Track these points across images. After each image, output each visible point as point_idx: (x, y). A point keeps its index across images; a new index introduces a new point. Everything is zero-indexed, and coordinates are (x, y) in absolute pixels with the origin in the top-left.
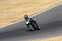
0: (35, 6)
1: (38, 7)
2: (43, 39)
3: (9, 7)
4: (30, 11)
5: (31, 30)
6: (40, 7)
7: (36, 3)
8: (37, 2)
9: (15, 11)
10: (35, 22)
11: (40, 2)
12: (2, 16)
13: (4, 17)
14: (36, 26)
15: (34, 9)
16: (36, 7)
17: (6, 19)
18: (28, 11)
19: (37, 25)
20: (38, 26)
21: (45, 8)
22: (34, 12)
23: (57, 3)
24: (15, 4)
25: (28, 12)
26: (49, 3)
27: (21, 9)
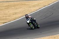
0: (24, 8)
1: (27, 9)
6: (30, 9)
7: (25, 5)
8: (26, 4)
9: (5, 13)
14: (36, 25)
15: (24, 11)
16: (26, 9)
20: (38, 25)
21: (34, 10)
23: (45, 5)
26: (38, 5)
27: (11, 11)
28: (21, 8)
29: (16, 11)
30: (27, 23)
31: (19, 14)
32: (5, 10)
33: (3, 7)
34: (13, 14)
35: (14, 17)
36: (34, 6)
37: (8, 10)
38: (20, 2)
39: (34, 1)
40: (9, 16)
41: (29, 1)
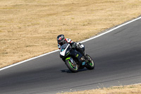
1: (117, 12)
2: (128, 86)
3: (52, 12)
4: (100, 20)
5: (71, 71)
7: (113, 2)
9: (64, 22)
10: (81, 51)
12: (36, 31)
13: (41, 35)
14: (83, 61)
15: (110, 17)
17: (44, 38)
18: (96, 20)
19: (86, 58)
21: (134, 14)
24: (66, 5)
27: (79, 17)
28: (102, 10)
29: (90, 18)
31: (99, 24)
32: (64, 14)
33: (60, 8)
34: (82, 24)
35: (86, 31)
36: (134, 6)
37: (72, 14)
40: (74, 29)
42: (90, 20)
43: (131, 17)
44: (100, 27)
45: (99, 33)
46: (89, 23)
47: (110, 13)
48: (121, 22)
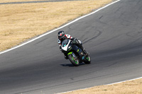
4: (22, 30)
6: (45, 22)
7: (35, 12)
8: (37, 9)
11: (43, 11)
14: (83, 56)
15: (31, 27)
16: (35, 22)
18: (17, 30)
19: (84, 53)
20: (87, 56)
21: (56, 24)
22: (31, 32)
23: (82, 12)
25: (17, 34)
26: (64, 12)
28: (24, 19)
29: (12, 28)
30: (63, 51)
31: (20, 34)
34: (4, 34)
35: (8, 41)
36: (55, 15)
38: (22, 4)
39: (54, 3)
41: (43, 4)
42: (11, 30)
43: (53, 26)
44: (22, 37)
45: (21, 43)
46: (11, 33)
47: (32, 23)
48: (43, 32)
